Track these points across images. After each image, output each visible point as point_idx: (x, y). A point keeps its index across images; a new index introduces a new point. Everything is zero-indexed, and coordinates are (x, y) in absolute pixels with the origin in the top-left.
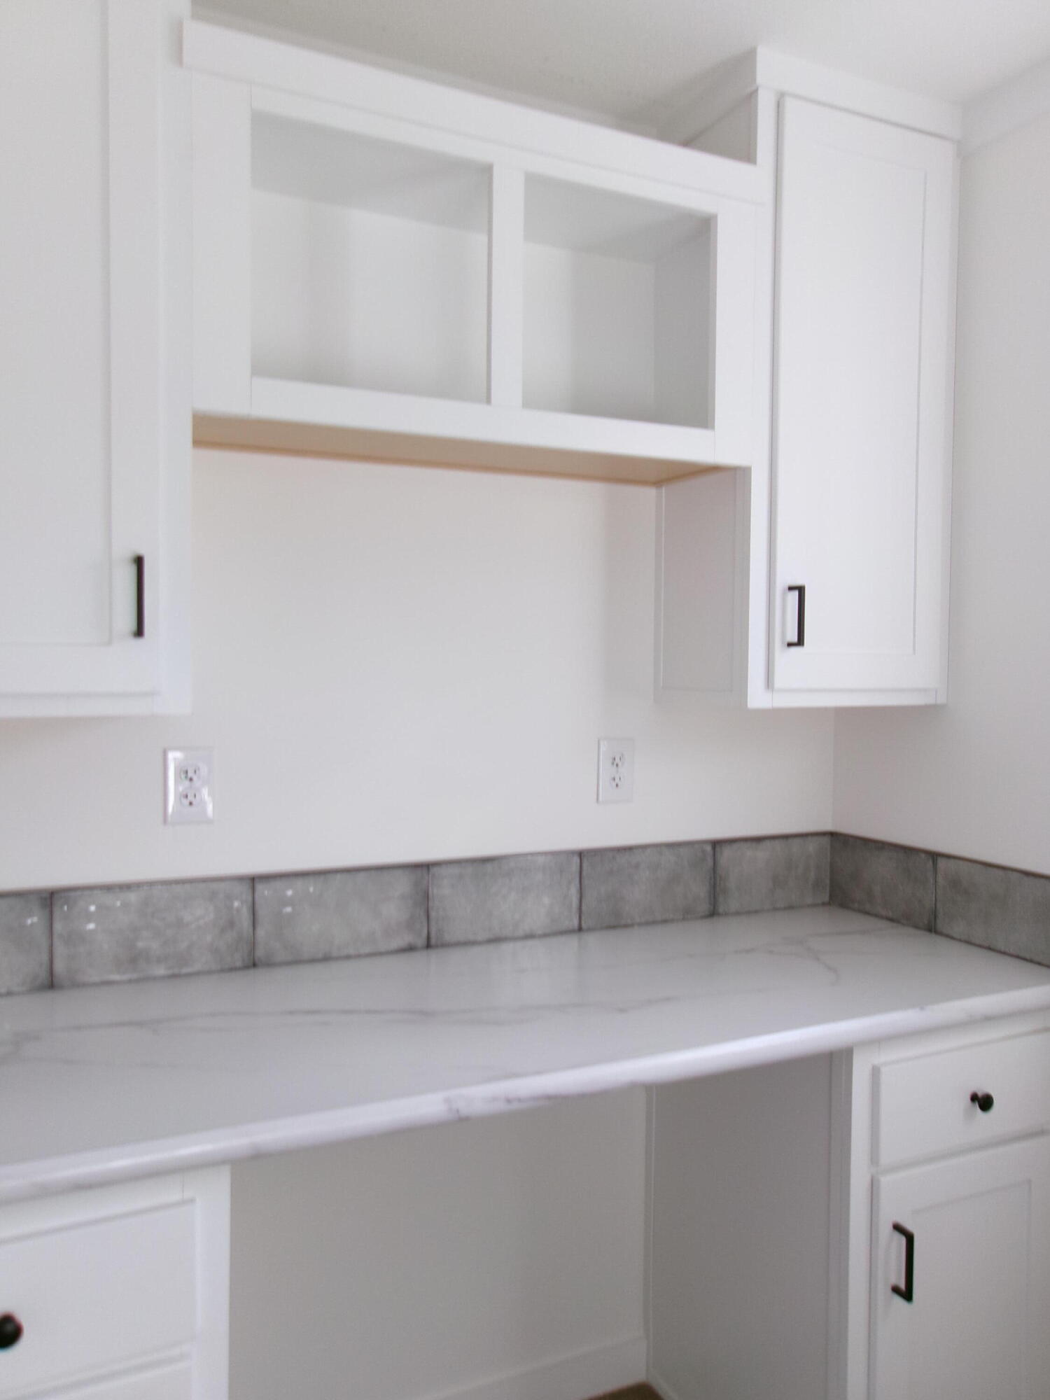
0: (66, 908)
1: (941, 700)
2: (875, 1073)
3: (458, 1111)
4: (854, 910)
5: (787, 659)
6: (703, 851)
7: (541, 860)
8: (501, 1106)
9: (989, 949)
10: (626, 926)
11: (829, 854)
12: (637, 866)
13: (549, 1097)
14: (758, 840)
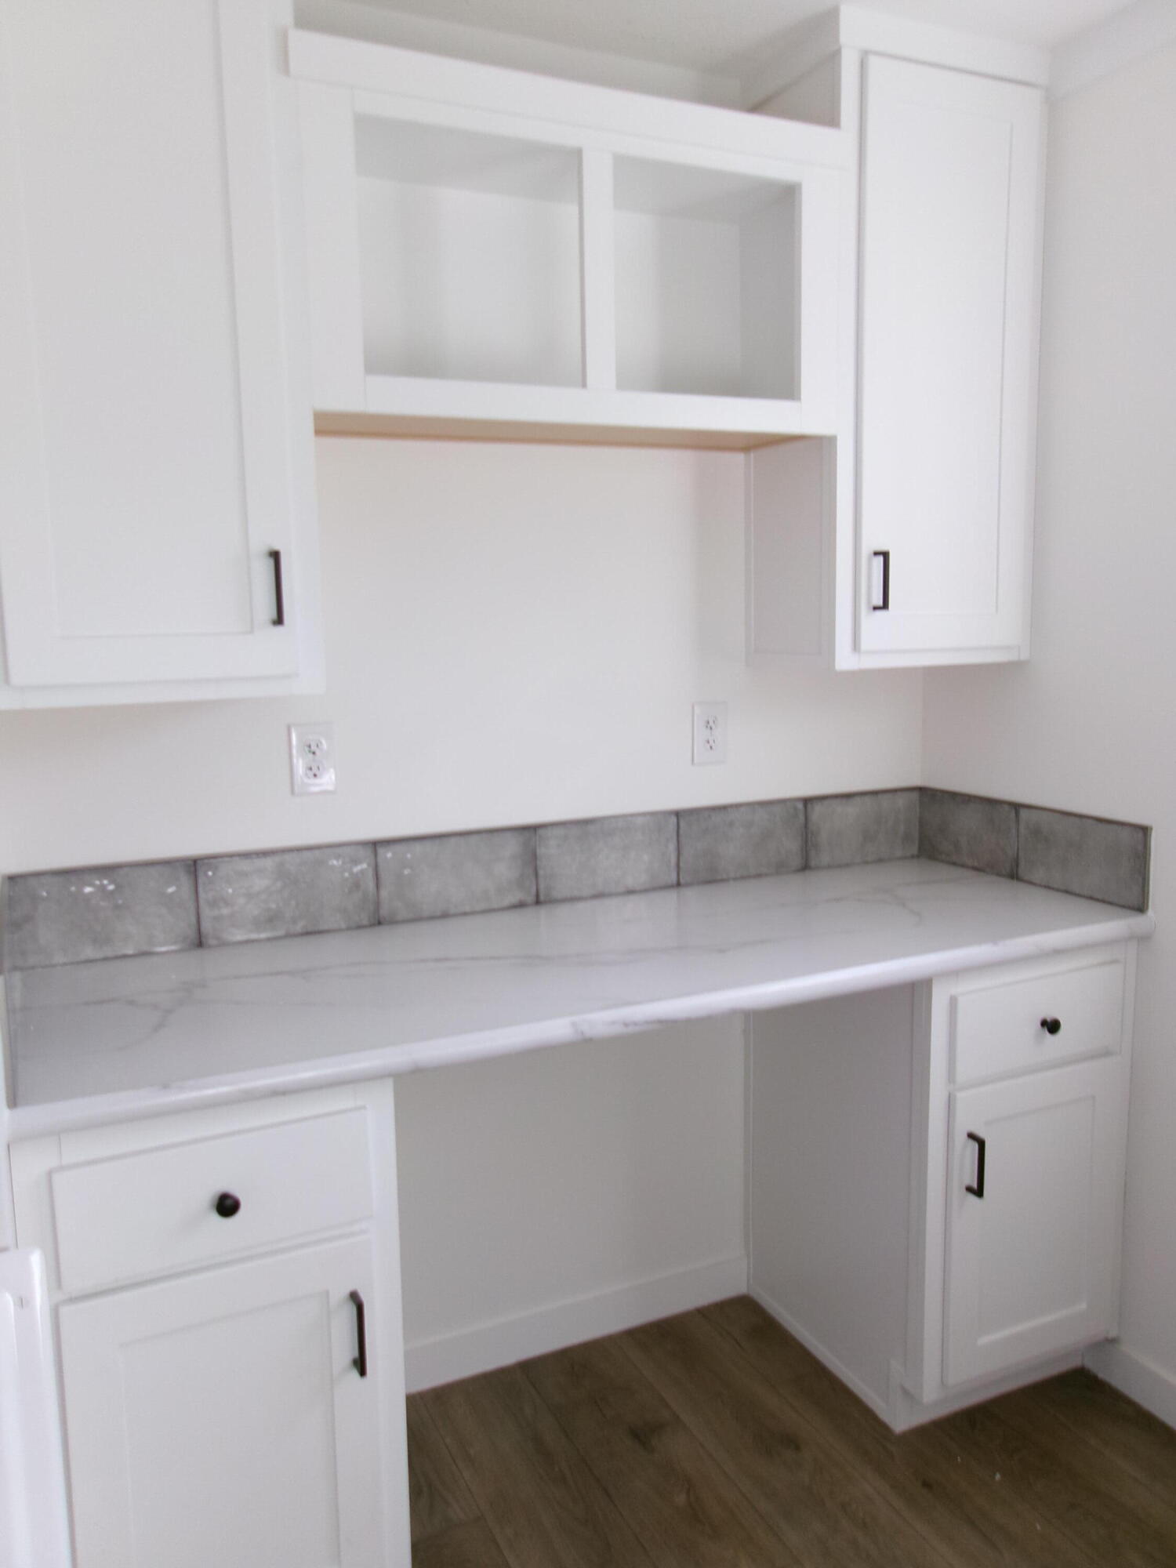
0: (210, 873)
1: (1024, 656)
2: (953, 1002)
3: (582, 1033)
4: (942, 861)
5: (873, 622)
6: (796, 809)
7: (640, 821)
8: (618, 1030)
9: (1067, 892)
10: (722, 880)
11: (918, 810)
12: (731, 824)
13: (660, 1022)
14: (848, 796)
